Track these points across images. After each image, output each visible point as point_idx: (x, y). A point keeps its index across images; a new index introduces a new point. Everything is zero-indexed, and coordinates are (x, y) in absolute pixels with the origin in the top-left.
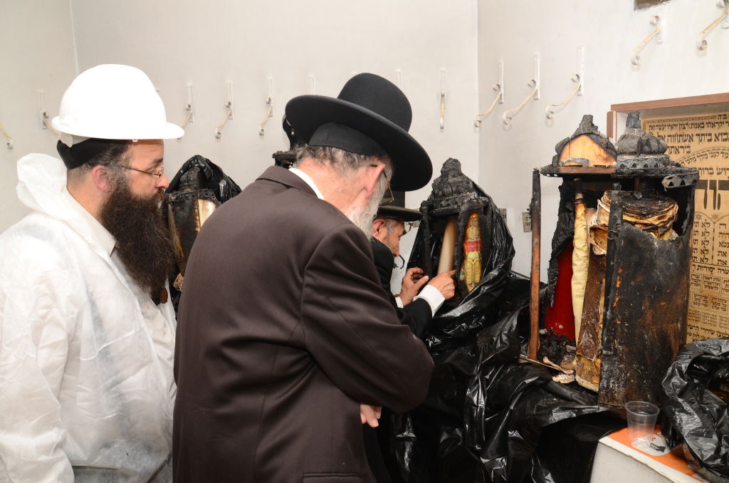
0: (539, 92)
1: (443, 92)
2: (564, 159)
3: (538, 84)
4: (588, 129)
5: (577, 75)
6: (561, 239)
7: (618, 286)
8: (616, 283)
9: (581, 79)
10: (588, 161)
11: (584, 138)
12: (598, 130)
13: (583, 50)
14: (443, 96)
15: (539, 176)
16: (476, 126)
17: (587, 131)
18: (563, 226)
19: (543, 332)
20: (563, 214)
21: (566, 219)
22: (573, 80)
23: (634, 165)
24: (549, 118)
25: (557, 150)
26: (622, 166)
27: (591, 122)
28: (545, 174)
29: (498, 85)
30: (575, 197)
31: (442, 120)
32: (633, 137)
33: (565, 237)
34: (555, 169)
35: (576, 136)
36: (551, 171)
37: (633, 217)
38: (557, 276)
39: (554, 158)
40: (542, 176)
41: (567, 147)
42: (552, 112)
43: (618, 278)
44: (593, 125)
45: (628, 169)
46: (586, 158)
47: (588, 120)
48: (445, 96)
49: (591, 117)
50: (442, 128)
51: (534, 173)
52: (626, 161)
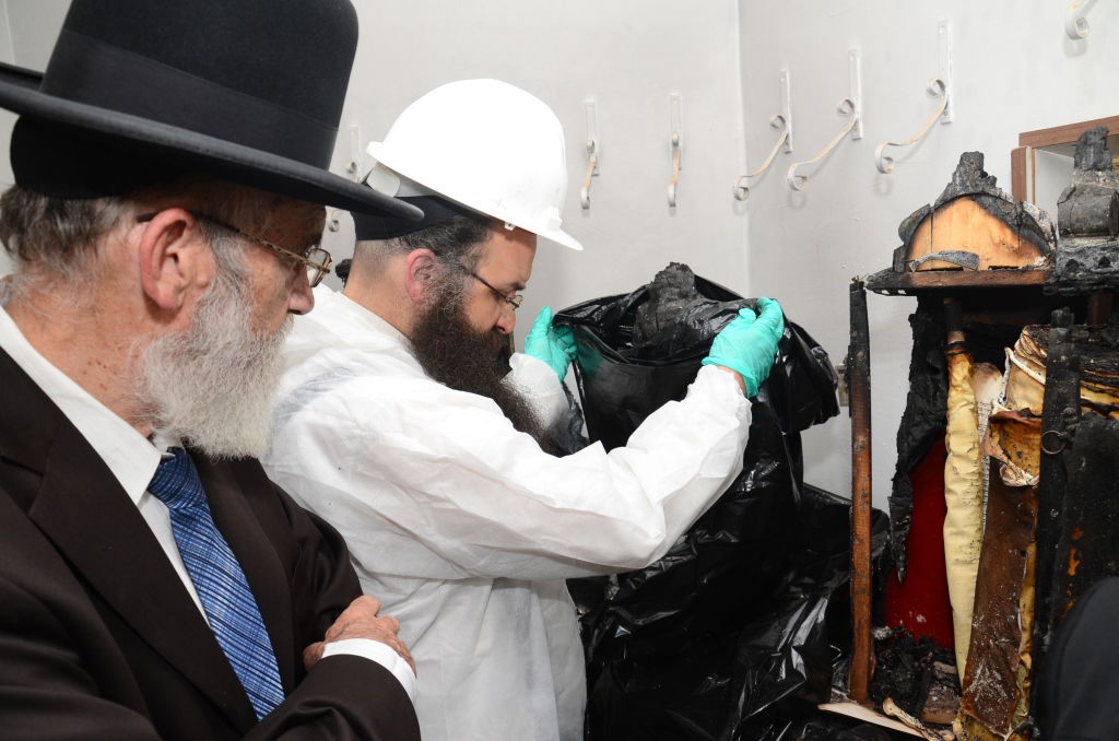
0: (861, 125)
1: (675, 137)
2: (921, 253)
3: (859, 108)
4: (973, 184)
5: (939, 82)
6: (918, 433)
7: (1072, 572)
8: (1067, 566)
9: (948, 90)
10: (976, 256)
11: (965, 206)
12: (998, 185)
13: (950, 28)
14: (675, 144)
15: (864, 294)
16: (738, 198)
17: (971, 190)
18: (922, 404)
19: (881, 633)
20: (920, 378)
21: (926, 389)
22: (931, 92)
23: (1105, 262)
24: (883, 172)
25: (902, 235)
26: (1072, 265)
27: (980, 167)
28: (877, 289)
29: (780, 117)
30: (946, 339)
31: (671, 191)
32: (1098, 193)
33: (927, 427)
34: (900, 278)
35: (947, 201)
36: (890, 283)
37: (1102, 391)
38: (911, 513)
39: (896, 253)
40: (870, 295)
41: (927, 227)
42: (888, 159)
43: (1073, 552)
44: (984, 175)
45: (1089, 271)
46: (971, 250)
47: (972, 163)
48: (680, 144)
49: (980, 157)
50: (673, 205)
51: (853, 288)
52: (1081, 252)
